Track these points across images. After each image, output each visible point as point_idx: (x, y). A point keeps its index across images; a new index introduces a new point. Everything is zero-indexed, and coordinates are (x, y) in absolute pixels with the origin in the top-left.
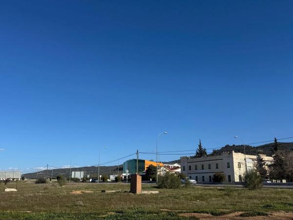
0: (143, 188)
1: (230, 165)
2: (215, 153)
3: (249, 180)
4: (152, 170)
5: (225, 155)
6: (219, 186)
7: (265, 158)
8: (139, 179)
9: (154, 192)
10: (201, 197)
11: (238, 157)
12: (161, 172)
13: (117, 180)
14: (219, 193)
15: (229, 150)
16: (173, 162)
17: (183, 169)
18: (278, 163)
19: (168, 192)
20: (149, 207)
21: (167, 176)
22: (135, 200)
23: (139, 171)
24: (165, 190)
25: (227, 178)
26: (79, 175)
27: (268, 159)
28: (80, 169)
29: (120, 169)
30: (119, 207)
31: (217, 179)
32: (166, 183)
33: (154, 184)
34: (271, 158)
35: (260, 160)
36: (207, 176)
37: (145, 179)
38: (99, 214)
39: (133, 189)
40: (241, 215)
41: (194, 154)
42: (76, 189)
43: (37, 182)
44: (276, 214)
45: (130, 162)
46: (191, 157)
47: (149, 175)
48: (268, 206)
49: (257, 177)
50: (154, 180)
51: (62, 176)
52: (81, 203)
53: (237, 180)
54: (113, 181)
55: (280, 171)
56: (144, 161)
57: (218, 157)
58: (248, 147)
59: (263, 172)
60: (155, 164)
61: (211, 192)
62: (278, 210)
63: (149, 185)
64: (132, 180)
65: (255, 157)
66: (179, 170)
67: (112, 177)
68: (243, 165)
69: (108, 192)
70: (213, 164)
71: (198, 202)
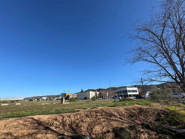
0: (65, 102)
1: (89, 95)
2: (86, 91)
3: (93, 99)
5: (88, 92)
6: (86, 100)
7: (97, 92)
8: (64, 99)
9: (68, 103)
10: (81, 104)
11: (91, 92)
12: (71, 97)
13: (57, 99)
14: (85, 102)
15: (89, 90)
16: (74, 94)
17: (77, 96)
18: (100, 94)
19: (72, 103)
20: (66, 108)
21: (72, 98)
22: (62, 106)
23: (64, 97)
24: (71, 102)
25: (88, 98)
26: (45, 98)
27: (98, 93)
28: (45, 96)
29: (59, 96)
30: (56, 109)
31: (86, 98)
32: (71, 100)
33: (68, 100)
34: (99, 93)
35: (96, 93)
36: (83, 98)
37: (66, 99)
38: (49, 111)
39: (62, 102)
40: (91, 109)
41: (80, 92)
42: (43, 103)
43: (29, 101)
44: (99, 108)
45: (62, 94)
46: (80, 93)
47: (67, 98)
48: (97, 106)
49: (95, 98)
50: (68, 99)
51: (38, 98)
52: (44, 108)
53: (90, 98)
54: (56, 100)
55: (101, 96)
56: (66, 94)
57: (86, 92)
58: (93, 90)
59: (97, 96)
60: (69, 95)
61: (84, 102)
62: (99, 107)
63: (67, 101)
64: (62, 99)
65: (95, 92)
66: (76, 96)
67: (56, 99)
68: (92, 94)
69: (54, 103)
70: (85, 94)
71: (80, 105)
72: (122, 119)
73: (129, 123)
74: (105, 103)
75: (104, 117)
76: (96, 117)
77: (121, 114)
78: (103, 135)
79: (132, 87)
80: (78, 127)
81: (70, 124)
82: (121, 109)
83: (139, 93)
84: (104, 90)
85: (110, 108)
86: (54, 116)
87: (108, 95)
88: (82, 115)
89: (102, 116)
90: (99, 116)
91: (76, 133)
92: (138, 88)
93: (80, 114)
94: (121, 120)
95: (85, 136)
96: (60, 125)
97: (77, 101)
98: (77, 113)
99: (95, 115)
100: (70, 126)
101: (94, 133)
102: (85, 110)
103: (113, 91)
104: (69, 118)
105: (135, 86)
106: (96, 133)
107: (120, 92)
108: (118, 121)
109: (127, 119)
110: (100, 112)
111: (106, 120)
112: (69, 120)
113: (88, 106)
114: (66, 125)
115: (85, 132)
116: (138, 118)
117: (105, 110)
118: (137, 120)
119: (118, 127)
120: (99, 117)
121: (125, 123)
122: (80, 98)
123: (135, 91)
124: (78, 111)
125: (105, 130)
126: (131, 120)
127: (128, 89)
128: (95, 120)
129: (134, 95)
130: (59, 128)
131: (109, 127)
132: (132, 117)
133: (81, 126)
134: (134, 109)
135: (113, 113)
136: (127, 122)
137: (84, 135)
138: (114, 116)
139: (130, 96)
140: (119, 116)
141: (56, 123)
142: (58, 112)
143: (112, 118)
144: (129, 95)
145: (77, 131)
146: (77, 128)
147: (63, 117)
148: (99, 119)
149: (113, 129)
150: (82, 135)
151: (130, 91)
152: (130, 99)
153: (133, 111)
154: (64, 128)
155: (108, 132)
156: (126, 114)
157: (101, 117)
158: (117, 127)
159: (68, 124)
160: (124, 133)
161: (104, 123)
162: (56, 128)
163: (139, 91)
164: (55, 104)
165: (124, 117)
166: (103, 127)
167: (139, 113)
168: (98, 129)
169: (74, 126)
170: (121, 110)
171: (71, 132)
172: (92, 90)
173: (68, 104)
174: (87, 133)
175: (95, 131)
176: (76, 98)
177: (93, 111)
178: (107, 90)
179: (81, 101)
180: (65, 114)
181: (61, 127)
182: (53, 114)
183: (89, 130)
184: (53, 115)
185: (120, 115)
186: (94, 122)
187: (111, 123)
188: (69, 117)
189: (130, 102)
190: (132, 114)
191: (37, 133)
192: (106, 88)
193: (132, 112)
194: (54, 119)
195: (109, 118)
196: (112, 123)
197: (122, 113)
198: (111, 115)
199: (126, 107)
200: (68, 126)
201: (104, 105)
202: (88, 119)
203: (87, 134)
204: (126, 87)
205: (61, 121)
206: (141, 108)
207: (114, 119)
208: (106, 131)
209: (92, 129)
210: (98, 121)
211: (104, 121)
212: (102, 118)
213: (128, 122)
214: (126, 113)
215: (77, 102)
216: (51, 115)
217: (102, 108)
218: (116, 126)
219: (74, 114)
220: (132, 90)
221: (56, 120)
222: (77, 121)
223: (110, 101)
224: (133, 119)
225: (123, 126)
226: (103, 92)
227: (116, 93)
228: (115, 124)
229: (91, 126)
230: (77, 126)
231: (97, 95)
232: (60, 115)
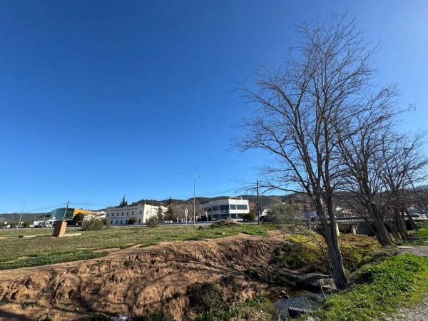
0: (67, 232)
1: (141, 213)
2: (134, 204)
3: (151, 223)
4: (79, 217)
5: (139, 206)
6: (131, 227)
7: (163, 208)
8: (64, 224)
9: (76, 235)
10: (116, 236)
11: (147, 207)
12: (88, 218)
15: (143, 202)
16: (100, 211)
17: (108, 215)
18: (170, 212)
19: (90, 233)
20: (68, 248)
21: (92, 221)
22: (55, 242)
23: (66, 218)
24: (88, 232)
25: (138, 221)
27: (165, 209)
29: (48, 216)
30: (34, 251)
31: (131, 222)
32: (89, 226)
33: (79, 228)
34: (166, 208)
35: (160, 209)
36: (124, 220)
37: (69, 223)
38: (6, 261)
39: (56, 233)
40: (141, 247)
41: (118, 205)
44: (162, 243)
45: (58, 210)
47: (76, 221)
48: (158, 239)
49: (156, 220)
50: (80, 224)
53: (144, 222)
54: (36, 227)
55: (171, 217)
56: (73, 210)
57: (135, 207)
58: (155, 201)
59: (161, 216)
60: (83, 212)
61: (125, 231)
62: (163, 241)
64: (57, 226)
65: (158, 208)
66: (104, 216)
68: (149, 212)
69: (25, 237)
70: (130, 212)
71: (113, 240)
72: (209, 265)
73: (222, 273)
74: (178, 232)
75: (171, 265)
76: (150, 267)
77: (208, 254)
78: (163, 305)
79: (238, 198)
80: (99, 295)
81: (75, 289)
82: (212, 244)
83: (250, 210)
84: (180, 202)
85: (186, 242)
86: (21, 274)
87: (186, 215)
88: (113, 263)
89: (166, 261)
90: (159, 262)
91: (90, 310)
92: (250, 201)
93: (109, 262)
94: (207, 268)
95: (115, 315)
96: (39, 297)
97: (107, 228)
98: (100, 259)
99: (149, 261)
100: (76, 296)
101: (141, 303)
102: (124, 251)
103: (201, 205)
104: (72, 276)
105: (244, 197)
106: (147, 302)
107: (215, 209)
108: (201, 270)
109: (221, 264)
110: (163, 253)
111: (175, 271)
112: (72, 279)
113: (135, 241)
114: (61, 295)
115: (118, 306)
116: (242, 260)
117: (175, 248)
118: (239, 265)
119: (200, 282)
120: (160, 265)
121: (215, 272)
122: (114, 221)
123: (243, 207)
124: (105, 254)
125: (168, 293)
126: (228, 266)
127: (231, 202)
128: (148, 272)
129: (240, 215)
130: (37, 304)
131: (179, 285)
132: (230, 259)
133: (108, 292)
134: (235, 243)
135: (193, 253)
136: (218, 270)
137: (114, 311)
138: (195, 260)
139: (234, 216)
140: (204, 260)
141: (26, 291)
142: (37, 262)
143: (188, 265)
144: (232, 214)
145: (95, 305)
146: (95, 297)
147: (54, 273)
148: (157, 271)
149: (188, 288)
150: (108, 313)
151: (233, 207)
152: (232, 224)
153: (233, 248)
154: (52, 303)
155: (176, 296)
156: (218, 254)
157: (164, 264)
158: (197, 283)
159: (67, 290)
160: (210, 295)
161: (168, 278)
162: (24, 305)
163: (250, 208)
164: (29, 239)
165: (215, 261)
166: (166, 287)
167: (243, 251)
168: (152, 293)
169: (86, 294)
170: (210, 246)
171: (75, 311)
172: (149, 202)
173: (76, 239)
174: (123, 306)
175: (145, 299)
176: (104, 222)
177: (145, 253)
178: (186, 202)
179: (117, 227)
180: (63, 264)
181: (42, 302)
182: (16, 267)
183: (130, 298)
184: (16, 271)
185: (206, 257)
186: (142, 278)
187: (186, 275)
188: (75, 272)
189: (230, 229)
190: (230, 254)
192: (185, 199)
193: (231, 249)
194: (22, 282)
195: (182, 264)
196: (188, 276)
197: (212, 253)
198: (188, 258)
199: (220, 240)
200: (67, 296)
201: (174, 237)
202: (130, 273)
203: (121, 308)
204: (227, 198)
205: (43, 285)
206: (248, 241)
207: (193, 266)
208: (171, 296)
209: (136, 295)
210: (155, 274)
211: (170, 273)
212: (167, 267)
213: (220, 271)
214: (220, 251)
215: (104, 232)
216: (9, 271)
217: (170, 243)
218: (196, 280)
219: (92, 262)
220: (238, 205)
221: (27, 283)
222: (99, 281)
223: (191, 228)
224: (232, 262)
225: (210, 281)
226: (177, 206)
227: (205, 209)
228: (193, 278)
229: (135, 289)
230: (96, 292)
231: (163, 214)
232: (41, 270)
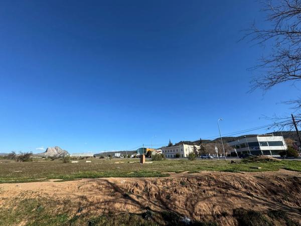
0: (146, 161)
1: (182, 150)
2: (177, 145)
3: (190, 157)
4: (149, 153)
5: (180, 146)
6: (178, 159)
7: (196, 146)
8: (144, 157)
9: (150, 162)
10: (170, 165)
11: (185, 146)
12: (154, 153)
13: (134, 157)
14: (178, 162)
15: (182, 143)
16: (158, 149)
17: (163, 152)
18: (202, 149)
19: (157, 162)
20: (148, 169)
21: (156, 155)
22: (142, 166)
23: (144, 153)
24: (155, 161)
25: (181, 156)
26: (118, 155)
27: (198, 147)
28: (119, 152)
29: (136, 152)
30: (135, 170)
31: (177, 156)
32: (155, 158)
33: (151, 159)
34: (199, 147)
35: (195, 148)
36: (173, 155)
37: (146, 156)
38: (127, 173)
39: (142, 161)
40: (188, 173)
41: (168, 145)
42: (117, 161)
43: (100, 158)
44: (203, 172)
45: (140, 149)
47: (148, 154)
48: (199, 168)
49: (194, 155)
50: (150, 157)
51: (111, 155)
52: (119, 168)
53: (185, 156)
54: (133, 158)
55: (203, 154)
57: (178, 146)
58: (189, 142)
59: (196, 153)
60: (151, 150)
61: (175, 162)
62: (203, 170)
63: (148, 159)
64: (141, 157)
65: (193, 146)
66: (161, 152)
67: (132, 156)
68: (188, 150)
69: (131, 162)
70: (176, 149)
71: (170, 167)
72: (252, 196)
73: (267, 205)
74: (213, 164)
75: (214, 189)
76: (198, 188)
77: (248, 185)
78: (215, 219)
79: (268, 135)
80: (170, 200)
81: (157, 193)
82: (249, 176)
83: (288, 147)
84: (208, 142)
85: (224, 173)
86: (133, 180)
87: (217, 151)
88: (174, 182)
89: (209, 186)
90: (204, 185)
91: (167, 208)
92: (285, 137)
93: (171, 181)
94: (249, 197)
95: (182, 215)
96: (143, 194)
97: (164, 160)
98: (167, 178)
99: (196, 183)
100: (158, 196)
101: (198, 212)
102: (179, 175)
103: (228, 143)
104: (154, 185)
105: (276, 134)
106: (202, 213)
107: (243, 146)
108: (243, 197)
109: (264, 197)
110: (205, 179)
111: (219, 194)
112: (155, 187)
113: (183, 168)
114: (152, 195)
115: (183, 210)
116: (291, 197)
117: (214, 176)
118: (289, 201)
119: (244, 208)
120: (205, 188)
121: (260, 203)
122: (167, 155)
123: (280, 144)
124: (168, 175)
125: (217, 210)
126: (273, 199)
127: (260, 139)
128: (197, 191)
129: (275, 152)
130: (142, 197)
131: (225, 207)
132: (275, 193)
133: (175, 200)
134: (277, 178)
135: (232, 183)
136: (262, 201)
137: (181, 213)
138: (234, 188)
139: (267, 152)
140: (244, 190)
141: (137, 190)
142: (139, 176)
143: (229, 192)
144: (264, 151)
145: (169, 206)
146: (168, 201)
147: (146, 183)
148: (204, 191)
149: (234, 211)
150: (177, 213)
151: (264, 144)
152: (268, 159)
153: (276, 182)
154: (149, 199)
155: (224, 214)
156: (259, 187)
157: (208, 188)
158: (242, 208)
159: (154, 193)
160: (259, 222)
161: (214, 199)
162: (138, 197)
163: (287, 143)
164: (132, 164)
165: (256, 192)
166: (214, 206)
167: (291, 188)
168: (203, 207)
169: (163, 197)
170: (247, 178)
171: (160, 207)
172: (187, 143)
173: (150, 165)
174: (186, 211)
175: (200, 210)
176: (162, 156)
177: (192, 178)
178: (214, 142)
179: (170, 159)
180: (149, 178)
181: (144, 197)
182: (131, 177)
183: (189, 207)
184: (131, 179)
185: (246, 188)
186: (195, 195)
187: (229, 199)
188: (155, 183)
189: (265, 164)
190: (273, 188)
191: (114, 202)
192: (212, 139)
193: (273, 184)
194: (134, 185)
195: (224, 190)
196: (231, 200)
197: (252, 185)
198: (227, 186)
199: (258, 174)
200: (154, 197)
201: (211, 168)
202: (185, 190)
203: (185, 212)
204: (256, 136)
205: (143, 188)
206: (295, 178)
207: (234, 193)
208: (220, 213)
209: (193, 206)
210: (203, 193)
211: (214, 195)
212: (211, 190)
213: (266, 203)
214: (260, 184)
215: (164, 162)
216: (129, 178)
217: (209, 172)
218: (240, 206)
219: (163, 179)
220: (269, 142)
221: (137, 185)
222: (168, 191)
223: (225, 162)
224: (278, 197)
225: (255, 209)
226: (207, 145)
227: (233, 147)
228: (238, 204)
229: (191, 201)
230: (168, 197)
231: (198, 151)
232: (141, 180)
